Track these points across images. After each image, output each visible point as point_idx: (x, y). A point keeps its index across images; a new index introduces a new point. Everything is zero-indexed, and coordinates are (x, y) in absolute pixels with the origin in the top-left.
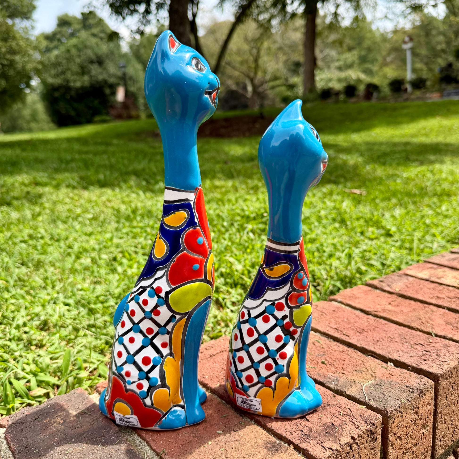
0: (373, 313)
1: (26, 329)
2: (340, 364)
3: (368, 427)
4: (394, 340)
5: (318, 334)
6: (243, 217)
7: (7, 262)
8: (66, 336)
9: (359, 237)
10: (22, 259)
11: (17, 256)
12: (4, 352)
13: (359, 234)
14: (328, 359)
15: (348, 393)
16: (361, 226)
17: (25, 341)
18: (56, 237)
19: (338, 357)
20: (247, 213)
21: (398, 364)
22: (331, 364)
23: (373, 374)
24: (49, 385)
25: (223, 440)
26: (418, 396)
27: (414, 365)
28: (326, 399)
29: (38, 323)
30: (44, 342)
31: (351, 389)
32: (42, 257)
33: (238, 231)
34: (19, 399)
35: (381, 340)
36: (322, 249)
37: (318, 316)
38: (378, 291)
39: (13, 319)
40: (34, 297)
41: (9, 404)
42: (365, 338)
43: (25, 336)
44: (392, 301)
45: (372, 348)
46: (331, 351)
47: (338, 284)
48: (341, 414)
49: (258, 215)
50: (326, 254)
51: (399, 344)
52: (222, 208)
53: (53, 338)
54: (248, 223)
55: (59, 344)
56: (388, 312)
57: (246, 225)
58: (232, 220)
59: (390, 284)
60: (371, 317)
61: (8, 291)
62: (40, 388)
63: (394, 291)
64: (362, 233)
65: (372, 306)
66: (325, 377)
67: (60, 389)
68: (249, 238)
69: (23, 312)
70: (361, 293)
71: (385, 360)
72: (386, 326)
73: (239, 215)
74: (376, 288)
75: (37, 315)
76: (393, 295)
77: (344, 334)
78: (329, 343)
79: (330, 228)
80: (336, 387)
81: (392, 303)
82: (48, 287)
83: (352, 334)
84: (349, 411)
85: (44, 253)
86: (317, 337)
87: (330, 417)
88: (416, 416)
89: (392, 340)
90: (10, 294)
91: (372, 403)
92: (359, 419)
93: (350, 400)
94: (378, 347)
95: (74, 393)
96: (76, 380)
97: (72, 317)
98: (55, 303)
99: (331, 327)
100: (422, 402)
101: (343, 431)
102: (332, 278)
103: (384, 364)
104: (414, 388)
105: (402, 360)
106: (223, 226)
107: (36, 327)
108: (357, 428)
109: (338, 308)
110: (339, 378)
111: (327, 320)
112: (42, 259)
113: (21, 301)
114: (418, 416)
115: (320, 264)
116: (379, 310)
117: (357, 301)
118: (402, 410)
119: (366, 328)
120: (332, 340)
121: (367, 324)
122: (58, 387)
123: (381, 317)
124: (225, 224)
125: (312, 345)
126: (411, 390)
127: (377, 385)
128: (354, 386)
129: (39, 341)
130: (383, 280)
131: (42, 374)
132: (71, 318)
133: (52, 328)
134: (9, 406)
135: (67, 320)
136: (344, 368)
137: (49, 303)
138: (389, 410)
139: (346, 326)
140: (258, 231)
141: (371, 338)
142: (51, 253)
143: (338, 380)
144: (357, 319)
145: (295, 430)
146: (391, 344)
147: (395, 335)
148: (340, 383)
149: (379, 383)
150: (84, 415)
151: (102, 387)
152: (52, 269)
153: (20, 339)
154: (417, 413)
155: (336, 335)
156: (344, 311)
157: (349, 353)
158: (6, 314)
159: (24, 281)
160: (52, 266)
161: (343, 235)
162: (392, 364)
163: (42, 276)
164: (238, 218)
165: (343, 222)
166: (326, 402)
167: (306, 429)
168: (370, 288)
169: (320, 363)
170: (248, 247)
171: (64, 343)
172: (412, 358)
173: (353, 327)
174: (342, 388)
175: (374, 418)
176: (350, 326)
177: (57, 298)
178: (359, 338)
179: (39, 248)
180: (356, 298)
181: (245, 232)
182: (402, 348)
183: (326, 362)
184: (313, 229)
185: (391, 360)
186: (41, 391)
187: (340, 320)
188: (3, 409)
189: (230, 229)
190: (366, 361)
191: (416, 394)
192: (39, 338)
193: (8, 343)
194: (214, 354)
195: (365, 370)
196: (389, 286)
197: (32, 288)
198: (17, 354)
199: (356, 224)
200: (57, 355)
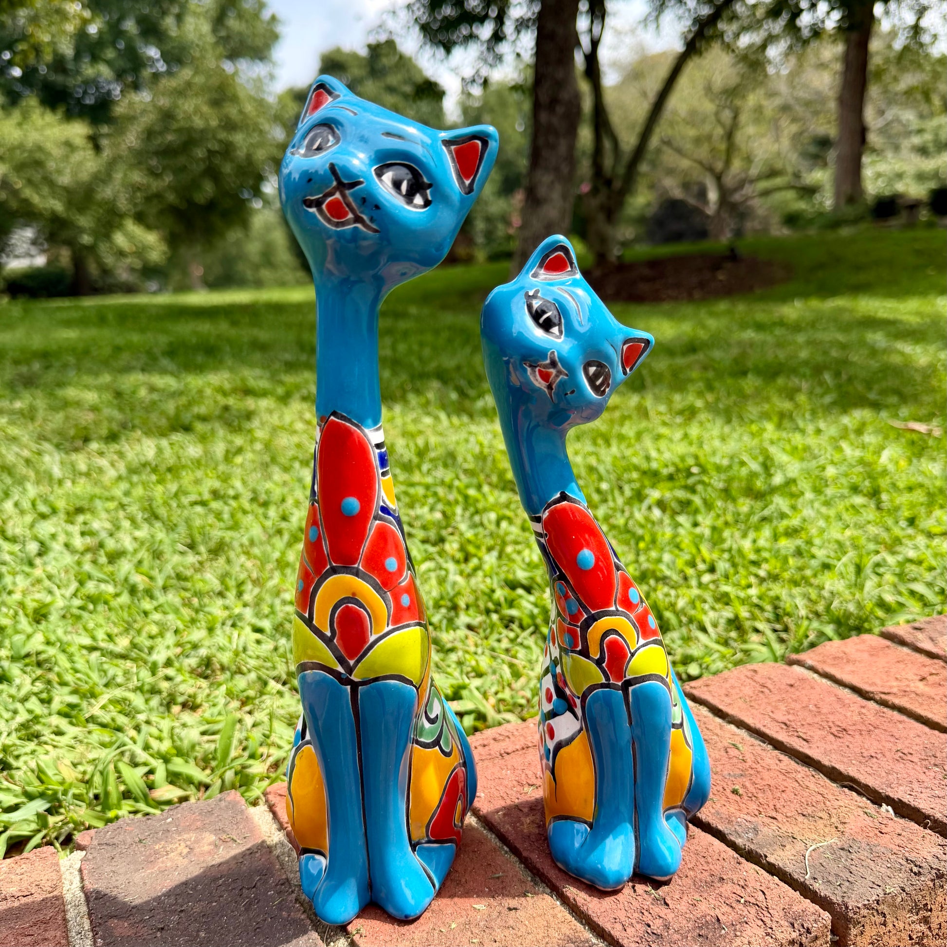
0: (877, 697)
1: (170, 672)
2: (771, 797)
3: (794, 935)
4: (909, 757)
5: (743, 733)
6: (644, 473)
7: (161, 541)
8: (243, 692)
9: (903, 529)
10: (191, 536)
11: (182, 529)
12: (120, 712)
13: (903, 523)
14: (748, 784)
15: (771, 859)
16: (912, 506)
17: (165, 694)
18: (263, 497)
19: (772, 783)
20: (654, 465)
21: (904, 810)
22: (752, 797)
23: (840, 827)
24: (193, 783)
25: (482, 924)
26: (931, 884)
27: (938, 816)
28: (718, 867)
29: (193, 662)
30: (199, 701)
31: (781, 853)
32: (228, 535)
33: (629, 502)
34: (130, 802)
35: (879, 756)
36: (809, 552)
37: (751, 694)
38: (905, 650)
39: (151, 649)
40: (197, 611)
41: (110, 809)
42: (845, 749)
43: (165, 685)
44: (931, 674)
45: (852, 772)
46: (760, 769)
47: (829, 630)
48: (742, 901)
49: (678, 470)
50: (814, 563)
51: (918, 768)
52: (603, 451)
53: (217, 692)
54: (653, 486)
55: (226, 705)
56: (913, 695)
57: (648, 491)
58: (619, 479)
59: (933, 635)
60: (871, 704)
61: (152, 597)
62: (171, 787)
63: (941, 653)
64: (912, 522)
65: (878, 682)
66: (730, 822)
67: (208, 793)
68: (647, 519)
69: (170, 638)
70: (862, 651)
71: (877, 798)
72: (901, 726)
73: (636, 468)
74: (902, 642)
75: (195, 647)
76: (936, 661)
77: (799, 737)
78: (760, 752)
79: (841, 506)
80: (748, 844)
81: (929, 678)
82: (228, 594)
83: (816, 738)
84: (761, 897)
85: (235, 526)
86: (736, 738)
87: (717, 903)
88: (923, 928)
89: (903, 756)
90: (155, 603)
91: (818, 886)
92: (777, 914)
93: (773, 875)
94: (868, 769)
95: (220, 800)
96: (239, 777)
97: (261, 654)
98: (234, 625)
99: (774, 720)
100: (940, 899)
101: (736, 936)
102: (817, 615)
103: (871, 808)
104: (924, 865)
105: (912, 804)
106: (598, 491)
107: (188, 669)
108: (768, 934)
109: (803, 680)
110: (761, 828)
111: (769, 704)
112: (227, 539)
113: (171, 617)
114: (930, 928)
115: (796, 584)
116: (895, 690)
117: (849, 667)
118: (883, 908)
119: (854, 728)
120: (770, 747)
121: (857, 718)
122: (207, 787)
123: (894, 707)
124: (604, 486)
125: (723, 753)
126: (915, 869)
127: (843, 849)
128: (788, 847)
129: (190, 696)
130: (922, 626)
131: (178, 761)
132: (258, 657)
133: (218, 673)
134: (111, 814)
135: (249, 660)
136: (778, 806)
137: (223, 624)
138: (851, 904)
139: (809, 720)
140: (674, 505)
141: (857, 750)
142: (247, 529)
143: (756, 831)
144: (837, 706)
145: (634, 921)
146: (899, 767)
147: (915, 748)
148: (760, 836)
149: (846, 847)
150: (230, 844)
151: (276, 793)
152: (243, 558)
153: (154, 691)
154: (926, 921)
155: (782, 736)
156: (813, 688)
157: (799, 776)
158: (138, 640)
159: (186, 579)
160: (244, 553)
161: (869, 522)
162: (890, 808)
163: (219, 572)
164: (635, 475)
165: (875, 493)
166: (716, 873)
167: (659, 922)
168: (888, 643)
169: (728, 791)
170: (641, 538)
171: (235, 704)
172: (937, 800)
173: (824, 724)
174: (762, 847)
175: (813, 917)
176: (818, 719)
177: (240, 617)
178: (829, 747)
179: (226, 516)
180: (848, 661)
181: (645, 505)
182: (922, 777)
183: (741, 791)
184: (799, 506)
185: (889, 801)
186: (170, 792)
187: (798, 706)
188: (99, 818)
189: (610, 498)
190: (830, 797)
191: (926, 879)
192: (191, 691)
193: (131, 696)
194: (509, 751)
195: (824, 815)
196: (932, 639)
197: (198, 594)
198: (141, 717)
199: (903, 499)
200: (216, 727)
